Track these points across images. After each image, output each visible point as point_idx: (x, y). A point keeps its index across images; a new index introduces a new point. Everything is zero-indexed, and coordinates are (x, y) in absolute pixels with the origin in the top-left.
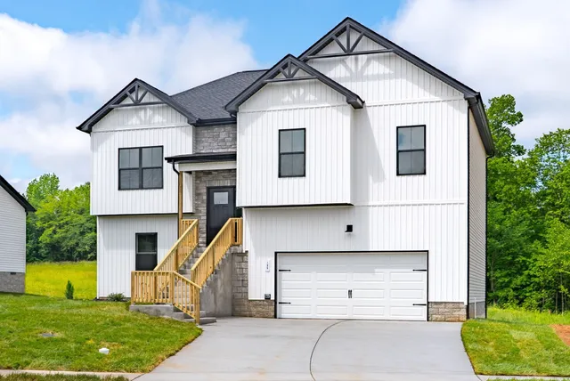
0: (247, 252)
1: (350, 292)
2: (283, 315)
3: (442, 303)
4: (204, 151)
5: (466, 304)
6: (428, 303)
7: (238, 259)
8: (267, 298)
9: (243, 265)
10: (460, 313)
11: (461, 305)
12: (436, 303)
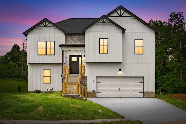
0: (87, 76)
1: (120, 89)
2: (98, 96)
3: (148, 92)
4: (69, 43)
5: (155, 92)
6: (144, 92)
7: (83, 79)
8: (94, 91)
9: (85, 80)
10: (153, 95)
11: (153, 93)
12: (146, 92)
